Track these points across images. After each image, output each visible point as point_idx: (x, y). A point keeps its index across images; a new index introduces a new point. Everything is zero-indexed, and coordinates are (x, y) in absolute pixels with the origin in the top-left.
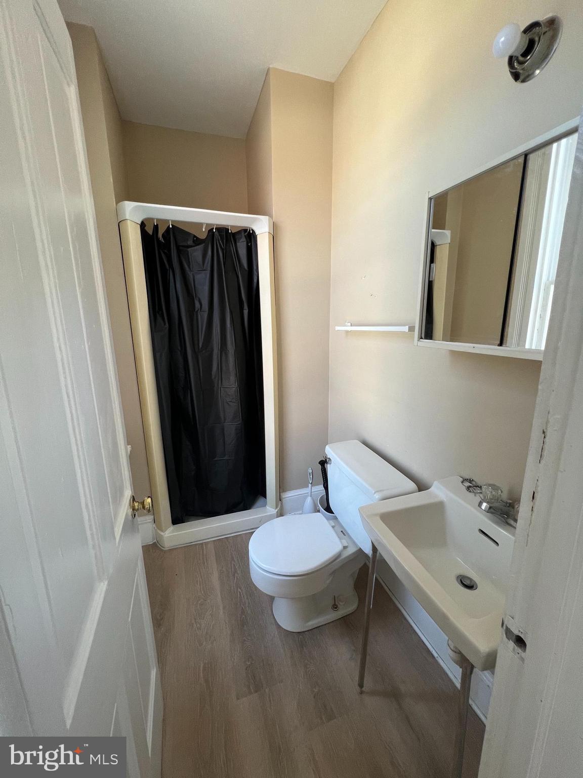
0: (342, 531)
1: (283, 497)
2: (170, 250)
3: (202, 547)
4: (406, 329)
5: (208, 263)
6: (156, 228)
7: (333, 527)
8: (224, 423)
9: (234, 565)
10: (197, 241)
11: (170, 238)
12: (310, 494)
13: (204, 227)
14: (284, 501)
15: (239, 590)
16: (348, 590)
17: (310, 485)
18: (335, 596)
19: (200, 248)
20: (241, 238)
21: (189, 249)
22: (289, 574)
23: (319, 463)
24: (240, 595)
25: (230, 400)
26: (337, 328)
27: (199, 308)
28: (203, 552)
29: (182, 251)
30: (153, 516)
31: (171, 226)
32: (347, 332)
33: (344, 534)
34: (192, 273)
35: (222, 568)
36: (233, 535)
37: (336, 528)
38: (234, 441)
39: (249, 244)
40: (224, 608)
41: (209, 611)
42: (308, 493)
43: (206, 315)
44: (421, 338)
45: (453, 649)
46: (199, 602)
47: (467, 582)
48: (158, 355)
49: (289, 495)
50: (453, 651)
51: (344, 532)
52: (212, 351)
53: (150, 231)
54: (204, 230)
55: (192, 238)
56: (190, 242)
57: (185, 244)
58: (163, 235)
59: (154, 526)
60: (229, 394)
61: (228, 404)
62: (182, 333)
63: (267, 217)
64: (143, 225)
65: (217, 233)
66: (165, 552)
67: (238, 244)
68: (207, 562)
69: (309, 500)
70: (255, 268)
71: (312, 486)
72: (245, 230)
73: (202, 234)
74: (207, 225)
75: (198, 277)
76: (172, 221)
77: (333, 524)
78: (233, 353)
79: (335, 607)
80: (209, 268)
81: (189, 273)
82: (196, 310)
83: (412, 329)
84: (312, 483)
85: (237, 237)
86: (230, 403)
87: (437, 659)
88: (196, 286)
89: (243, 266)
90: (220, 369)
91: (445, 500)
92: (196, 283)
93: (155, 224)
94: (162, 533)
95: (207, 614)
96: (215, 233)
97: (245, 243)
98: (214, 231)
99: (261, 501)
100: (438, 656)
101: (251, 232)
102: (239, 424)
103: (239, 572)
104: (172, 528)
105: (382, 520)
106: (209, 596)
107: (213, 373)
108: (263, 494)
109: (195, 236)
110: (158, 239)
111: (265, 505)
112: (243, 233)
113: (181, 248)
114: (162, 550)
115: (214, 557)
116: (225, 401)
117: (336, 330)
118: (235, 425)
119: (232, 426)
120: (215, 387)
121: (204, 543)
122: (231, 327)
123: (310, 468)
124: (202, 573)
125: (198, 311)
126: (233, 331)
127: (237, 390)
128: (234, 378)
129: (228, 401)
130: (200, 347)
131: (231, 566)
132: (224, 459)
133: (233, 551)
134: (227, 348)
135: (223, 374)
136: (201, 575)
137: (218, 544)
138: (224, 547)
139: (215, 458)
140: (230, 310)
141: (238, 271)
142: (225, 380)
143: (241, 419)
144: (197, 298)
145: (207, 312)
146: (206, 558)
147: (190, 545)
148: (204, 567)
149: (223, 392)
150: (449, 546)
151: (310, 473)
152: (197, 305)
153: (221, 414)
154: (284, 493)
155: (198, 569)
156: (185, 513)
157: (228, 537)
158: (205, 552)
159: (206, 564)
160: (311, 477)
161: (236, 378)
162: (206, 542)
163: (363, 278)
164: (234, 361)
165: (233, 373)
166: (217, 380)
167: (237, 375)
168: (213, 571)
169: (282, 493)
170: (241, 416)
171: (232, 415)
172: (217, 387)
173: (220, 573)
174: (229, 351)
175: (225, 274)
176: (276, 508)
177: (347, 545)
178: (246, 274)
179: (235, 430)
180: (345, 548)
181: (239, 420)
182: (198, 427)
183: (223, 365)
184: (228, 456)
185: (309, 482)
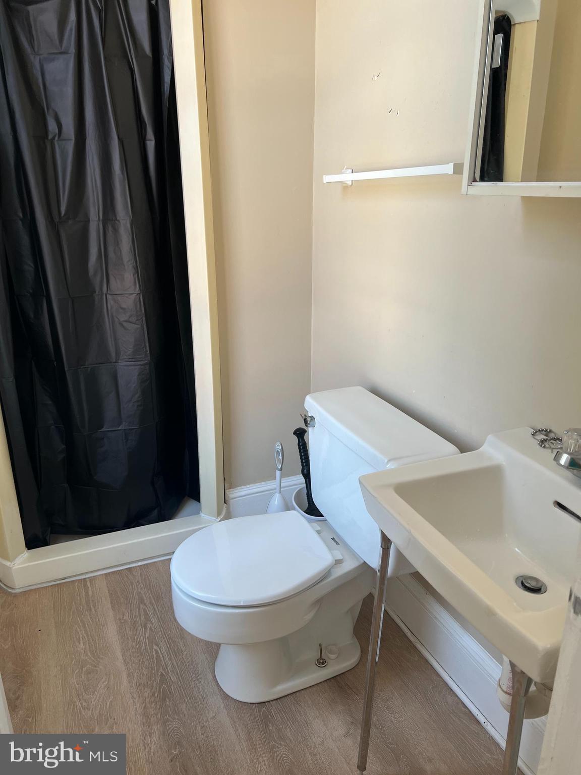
0: (333, 539)
1: (231, 496)
3: (85, 586)
4: (449, 169)
5: (70, 39)
7: (319, 532)
8: (117, 361)
9: (145, 610)
12: (278, 489)
14: (231, 502)
15: (155, 647)
16: (345, 636)
17: (278, 473)
18: (320, 645)
22: (242, 604)
23: (295, 433)
24: (158, 657)
25: (126, 319)
26: (327, 179)
27: (57, 131)
28: (87, 593)
29: (16, 12)
32: (345, 185)
33: (336, 542)
34: (38, 58)
35: (123, 615)
36: (140, 564)
37: (324, 534)
38: (137, 396)
39: (153, 2)
40: (129, 676)
41: (103, 680)
42: (275, 489)
43: (70, 147)
44: (475, 181)
45: (505, 690)
46: (84, 670)
47: (532, 584)
49: (239, 493)
50: (506, 693)
51: (336, 540)
52: (87, 221)
60: (124, 306)
61: (123, 327)
66: (16, 595)
68: (94, 607)
69: (277, 500)
70: (166, 52)
71: (281, 477)
75: (50, 67)
77: (319, 529)
78: (129, 225)
79: (322, 662)
80: (73, 50)
81: (32, 56)
83: (458, 169)
84: (281, 469)
86: (125, 324)
87: (484, 725)
88: (48, 85)
89: (143, 50)
90: (104, 255)
91: (504, 463)
92: (47, 79)
94: (8, 564)
95: (99, 685)
99: (191, 505)
100: (485, 721)
102: (144, 365)
103: (153, 620)
104: (27, 554)
105: (397, 493)
106: (102, 659)
107: (90, 266)
108: (195, 495)
111: (198, 512)
113: (13, 4)
114: (10, 593)
115: (109, 599)
116: (116, 320)
117: (325, 182)
118: (138, 367)
119: (133, 367)
120: (95, 292)
121: (88, 578)
122: (123, 173)
123: (278, 443)
124: (87, 624)
125: (54, 138)
126: (127, 181)
127: (140, 299)
128: (132, 275)
129: (122, 320)
130: (63, 212)
131: (139, 613)
132: (119, 429)
133: (141, 589)
134: (115, 216)
135: (110, 267)
136: (85, 627)
137: (113, 579)
138: (125, 583)
139: (103, 427)
140: (118, 138)
141: (132, 59)
142: (116, 279)
143: (149, 355)
144: (51, 111)
145: (73, 142)
146: (93, 601)
147: (62, 583)
148: (90, 615)
149: (111, 302)
150: (507, 535)
151: (278, 451)
152: (52, 126)
153: (110, 345)
154: (232, 489)
155: (78, 619)
156: (50, 529)
157: (131, 567)
158: (90, 593)
159: (93, 610)
160: (281, 458)
161: (136, 275)
162: (91, 577)
163: (376, 78)
164: (131, 243)
165: (131, 266)
166: (98, 279)
167: (138, 270)
168: (106, 621)
169: (227, 491)
170: (148, 349)
171: (132, 347)
172: (99, 292)
173: (119, 624)
174: (119, 221)
175: (105, 63)
176: (219, 514)
177: (342, 558)
178: (149, 64)
179: (139, 375)
180: (338, 562)
181: (145, 357)
182: (66, 369)
183: (111, 249)
184: (127, 424)
185: (277, 469)
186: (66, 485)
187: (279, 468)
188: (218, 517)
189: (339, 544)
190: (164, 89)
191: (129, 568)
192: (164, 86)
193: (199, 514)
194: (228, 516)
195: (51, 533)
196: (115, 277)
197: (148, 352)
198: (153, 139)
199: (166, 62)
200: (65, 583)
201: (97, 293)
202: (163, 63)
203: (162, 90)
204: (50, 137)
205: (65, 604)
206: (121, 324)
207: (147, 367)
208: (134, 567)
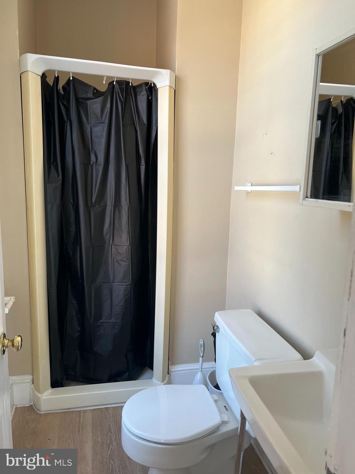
0: (225, 407)
1: (172, 370)
2: (68, 102)
3: (80, 415)
4: (298, 188)
5: (106, 116)
6: (57, 79)
7: (216, 401)
8: (113, 282)
9: (110, 436)
10: (97, 93)
11: (70, 89)
12: (200, 369)
13: (105, 80)
14: (172, 374)
15: (112, 462)
17: (201, 359)
19: (100, 100)
20: (142, 91)
21: (88, 102)
22: (162, 441)
24: (112, 468)
25: (120, 259)
26: (237, 188)
27: (95, 161)
28: (79, 421)
29: (81, 103)
30: (32, 376)
31: (71, 78)
32: (248, 193)
33: (227, 409)
34: (90, 125)
35: (98, 437)
36: (113, 406)
37: (219, 403)
38: (122, 303)
39: (150, 98)
42: (198, 369)
43: (101, 169)
44: (307, 197)
48: (49, 206)
49: (178, 369)
52: (105, 206)
53: (50, 81)
54: (104, 82)
55: (92, 90)
56: (90, 95)
57: (84, 96)
58: (64, 88)
59: (32, 386)
60: (120, 251)
61: (119, 263)
62: (75, 186)
63: (169, 70)
64: (44, 77)
65: (117, 87)
66: (41, 415)
67: (138, 97)
68: (82, 430)
69: (199, 376)
70: (154, 122)
71: (203, 362)
72: (147, 84)
73: (103, 87)
74: (108, 77)
75: (95, 130)
76: (73, 73)
77: (217, 399)
78: (127, 210)
80: (107, 121)
81: (87, 125)
82: (91, 164)
85: (138, 90)
86: (119, 261)
88: (93, 138)
89: (143, 121)
90: (112, 224)
91: (324, 371)
92: (93, 135)
93: (56, 76)
94: (39, 395)
96: (115, 86)
97: (146, 97)
98: (115, 83)
99: (148, 373)
101: (152, 85)
102: (128, 285)
104: (51, 390)
105: (250, 384)
107: (104, 229)
108: (151, 366)
109: (95, 89)
110: (58, 91)
111: (151, 377)
112: (144, 87)
113: (80, 100)
114: (38, 414)
115: (91, 426)
116: (115, 259)
117: (235, 190)
118: (125, 286)
119: (122, 286)
120: (106, 244)
121: (82, 410)
122: (126, 182)
123: (202, 340)
124: (76, 440)
125: (93, 164)
126: (128, 187)
127: (129, 248)
128: (126, 235)
129: (118, 259)
130: (93, 201)
131: (107, 438)
132: (110, 321)
133: (111, 422)
134: (120, 205)
135: (115, 231)
136: (74, 442)
137: (96, 413)
138: (102, 416)
139: (101, 319)
140: (126, 164)
141: (137, 125)
142: (117, 238)
143: (131, 280)
144: (93, 151)
145: (103, 166)
146: (82, 426)
147: (67, 412)
148: (78, 434)
149: (113, 249)
150: (325, 420)
151: (201, 345)
152: (93, 158)
153: (110, 272)
154: (173, 366)
155: (72, 436)
156: (65, 377)
157: (108, 407)
158: (82, 420)
159: (81, 432)
160: (203, 349)
161: (128, 236)
162: (84, 410)
163: (265, 136)
164: (127, 218)
165: (126, 231)
166: (108, 236)
167: (129, 232)
168: (87, 439)
169: (170, 366)
170: (131, 277)
171: (122, 275)
172: (108, 244)
173: (94, 443)
174: (122, 207)
175: (122, 128)
176: (163, 381)
177: (228, 420)
178: (145, 128)
179: (124, 291)
180: (224, 423)
181: (129, 281)
182: (85, 285)
183: (116, 221)
184: (114, 319)
185: (200, 356)
186: (78, 352)
187: (202, 356)
188: (162, 382)
189: (228, 411)
190: (152, 140)
191: (107, 407)
192: (152, 138)
193: (152, 379)
194: (169, 382)
195: (66, 380)
196: (117, 236)
197: (131, 278)
198: (144, 165)
199: (154, 127)
200: (69, 411)
201: (107, 244)
202: (152, 128)
203: (151, 141)
204: (91, 163)
205: (66, 425)
206: (117, 262)
207: (129, 287)
208: (109, 407)
